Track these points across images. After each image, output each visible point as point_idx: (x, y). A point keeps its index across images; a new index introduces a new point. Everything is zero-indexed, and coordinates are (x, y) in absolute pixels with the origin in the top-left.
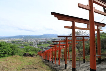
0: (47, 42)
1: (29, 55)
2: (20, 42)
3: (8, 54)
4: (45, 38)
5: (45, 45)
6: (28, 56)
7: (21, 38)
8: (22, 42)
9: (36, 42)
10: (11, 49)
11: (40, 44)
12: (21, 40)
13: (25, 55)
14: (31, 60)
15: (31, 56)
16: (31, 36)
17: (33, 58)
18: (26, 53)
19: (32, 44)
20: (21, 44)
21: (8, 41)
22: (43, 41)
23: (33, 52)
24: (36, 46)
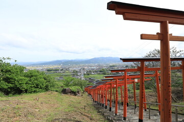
0: (100, 71)
1: (70, 92)
2: (58, 70)
3: (41, 88)
4: (96, 64)
5: (96, 76)
6: (69, 94)
7: (60, 64)
8: (62, 70)
9: (82, 70)
10: (45, 81)
11: (88, 75)
12: (60, 67)
13: (64, 92)
14: (74, 100)
15: (74, 93)
16: (75, 60)
17: (76, 97)
18: (66, 88)
19: (75, 73)
20: (59, 74)
21: (41, 68)
22: (93, 69)
23: (77, 87)
24: (83, 76)
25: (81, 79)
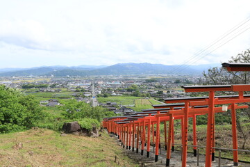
0: (128, 90)
1: (79, 130)
2: (46, 87)
4: (121, 77)
5: (120, 98)
6: (77, 133)
7: (48, 75)
8: (53, 86)
9: (93, 87)
11: (105, 96)
12: (48, 80)
13: (67, 129)
14: (89, 146)
15: (86, 131)
16: (78, 68)
17: (91, 139)
18: (69, 121)
19: (80, 93)
20: (48, 94)
21: (10, 82)
22: (115, 86)
23: (91, 120)
24: (94, 99)
25: (91, 104)
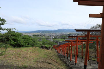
0: (62, 37)
1: (45, 48)
2: (39, 36)
3: (30, 45)
4: (60, 33)
5: (59, 39)
7: (40, 33)
8: (41, 36)
9: (52, 36)
10: (32, 41)
11: (55, 39)
12: (40, 34)
13: (42, 47)
14: (47, 52)
15: (47, 48)
17: (48, 50)
18: (43, 45)
19: (48, 37)
20: (40, 38)
21: (30, 34)
22: (58, 36)
23: (49, 45)
24: (52, 40)
25: (51, 41)
